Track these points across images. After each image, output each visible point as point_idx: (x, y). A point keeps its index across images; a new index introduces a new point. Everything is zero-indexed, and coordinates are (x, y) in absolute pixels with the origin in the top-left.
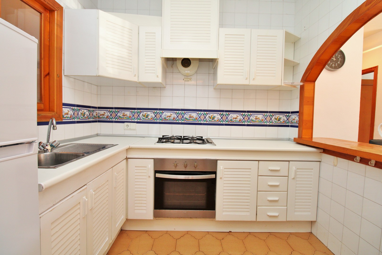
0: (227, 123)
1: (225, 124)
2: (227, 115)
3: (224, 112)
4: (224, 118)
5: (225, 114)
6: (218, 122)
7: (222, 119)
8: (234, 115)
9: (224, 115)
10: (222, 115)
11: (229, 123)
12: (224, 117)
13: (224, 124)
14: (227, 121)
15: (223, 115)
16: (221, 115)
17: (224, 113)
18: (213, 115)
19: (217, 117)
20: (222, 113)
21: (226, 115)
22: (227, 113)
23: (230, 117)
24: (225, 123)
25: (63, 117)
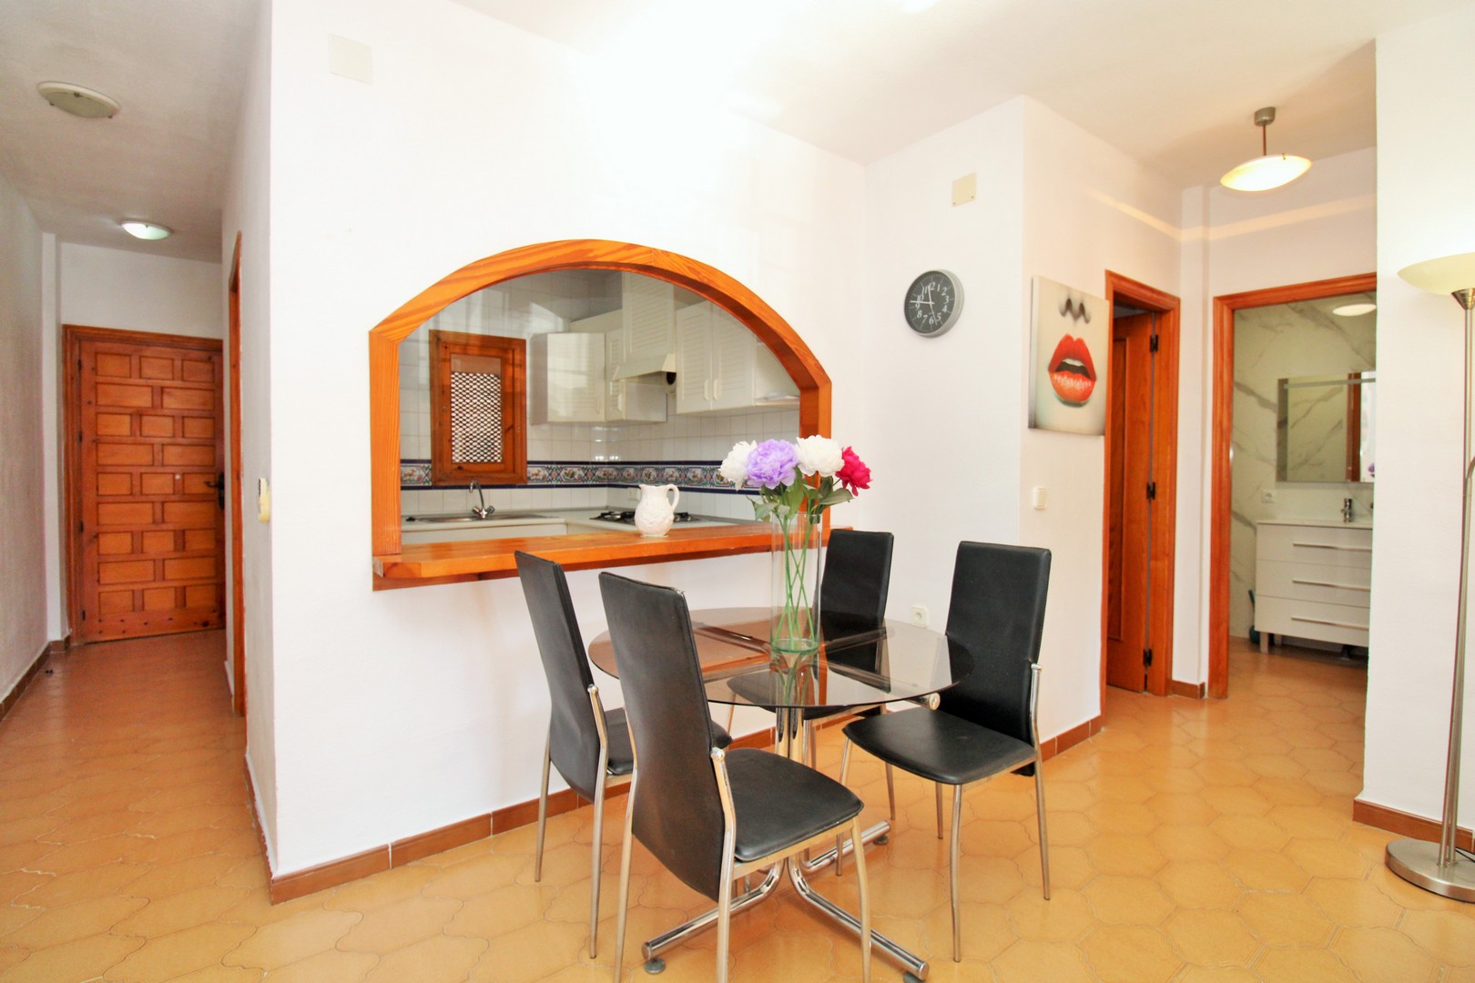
25: (529, 478)
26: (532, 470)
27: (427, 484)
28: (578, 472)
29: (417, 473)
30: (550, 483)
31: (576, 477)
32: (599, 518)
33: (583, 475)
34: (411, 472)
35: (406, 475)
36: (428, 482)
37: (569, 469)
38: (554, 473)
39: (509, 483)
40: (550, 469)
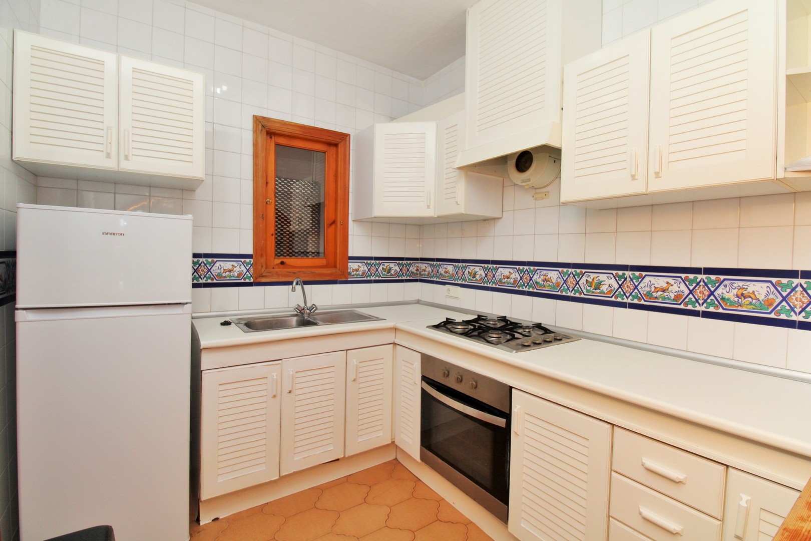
0: (636, 301)
1: (629, 303)
2: (637, 278)
3: (627, 271)
4: (628, 286)
5: (631, 276)
6: (611, 296)
7: (620, 290)
8: (660, 281)
9: (628, 279)
10: (620, 277)
11: (642, 302)
12: (626, 285)
13: (626, 303)
14: (635, 297)
15: (626, 279)
16: (617, 279)
17: (628, 273)
18: (597, 279)
19: (608, 284)
20: (620, 273)
21: (631, 280)
22: (637, 273)
23: (645, 285)
24: (629, 301)
25: (350, 274)
26: (353, 265)
27: (247, 281)
28: (394, 267)
29: (237, 269)
30: (369, 278)
31: (392, 272)
32: (437, 327)
33: (399, 270)
34: (231, 267)
35: (225, 271)
36: (249, 278)
37: (387, 264)
38: (373, 269)
39: (331, 278)
40: (369, 264)
